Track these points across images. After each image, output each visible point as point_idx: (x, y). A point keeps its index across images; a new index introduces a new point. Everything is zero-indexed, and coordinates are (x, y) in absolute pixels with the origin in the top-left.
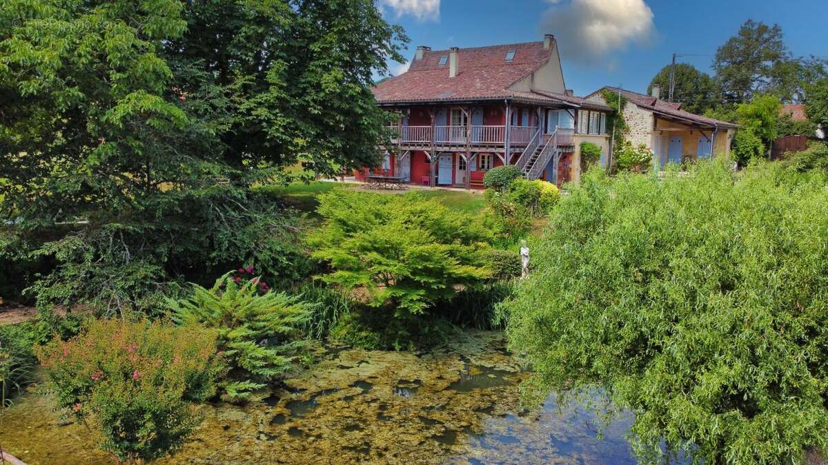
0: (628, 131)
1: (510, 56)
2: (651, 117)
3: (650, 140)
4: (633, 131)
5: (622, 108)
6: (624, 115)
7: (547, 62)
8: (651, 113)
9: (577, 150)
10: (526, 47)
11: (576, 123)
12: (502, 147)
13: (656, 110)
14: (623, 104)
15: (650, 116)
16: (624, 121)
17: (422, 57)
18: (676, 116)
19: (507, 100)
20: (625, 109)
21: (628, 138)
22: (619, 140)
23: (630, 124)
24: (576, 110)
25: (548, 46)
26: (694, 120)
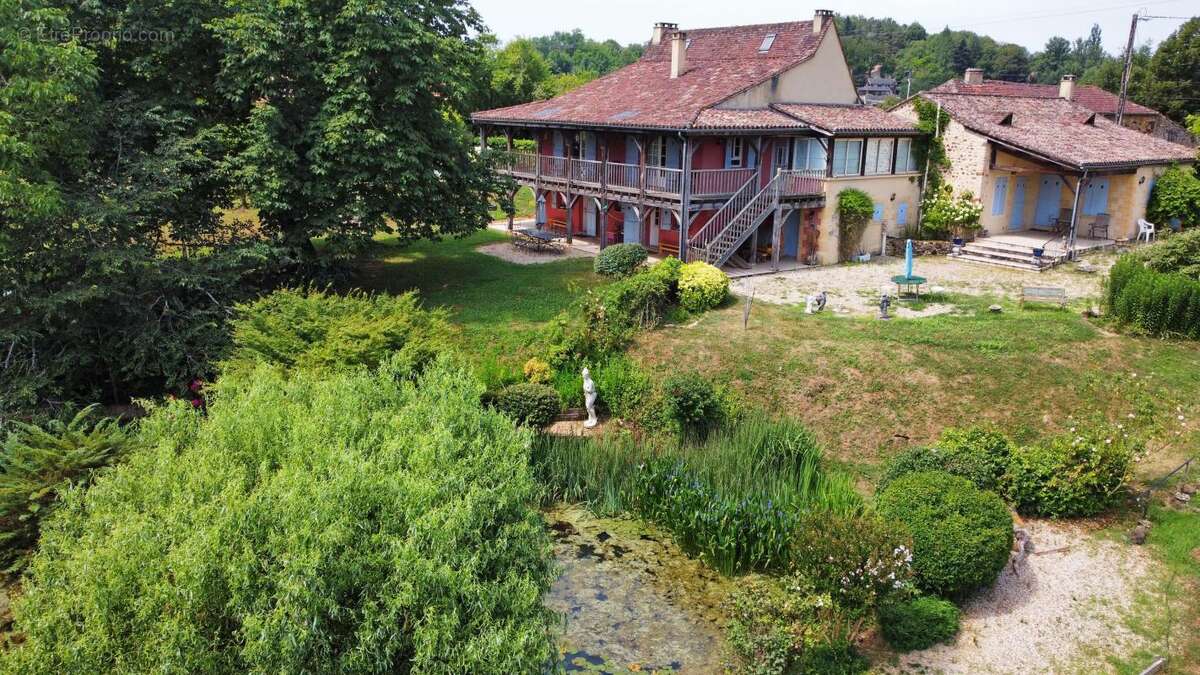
0: (948, 167)
1: (767, 43)
2: (984, 148)
3: (980, 186)
4: (956, 167)
5: (942, 129)
6: (945, 142)
7: (812, 56)
8: (984, 140)
9: (831, 204)
10: (791, 29)
11: (830, 161)
12: (678, 202)
13: (991, 137)
14: (944, 124)
15: (983, 145)
16: (944, 150)
17: (659, 41)
18: (1021, 148)
19: (682, 133)
20: (947, 132)
21: (948, 180)
22: (935, 181)
23: (951, 155)
24: (831, 141)
25: (820, 28)
26: (1048, 157)
